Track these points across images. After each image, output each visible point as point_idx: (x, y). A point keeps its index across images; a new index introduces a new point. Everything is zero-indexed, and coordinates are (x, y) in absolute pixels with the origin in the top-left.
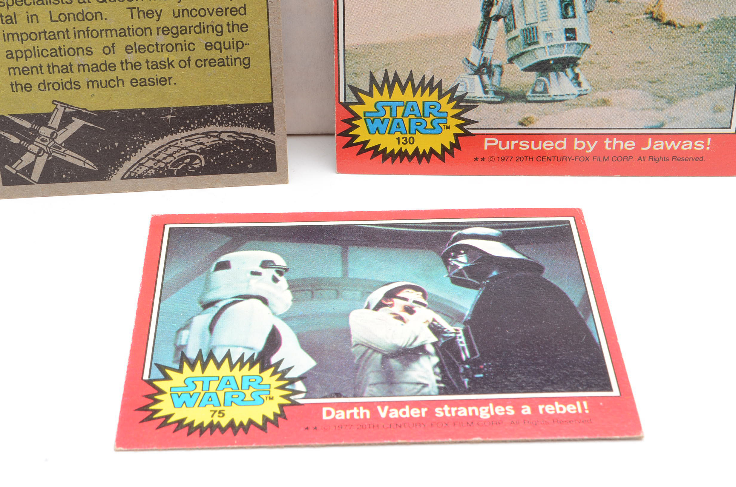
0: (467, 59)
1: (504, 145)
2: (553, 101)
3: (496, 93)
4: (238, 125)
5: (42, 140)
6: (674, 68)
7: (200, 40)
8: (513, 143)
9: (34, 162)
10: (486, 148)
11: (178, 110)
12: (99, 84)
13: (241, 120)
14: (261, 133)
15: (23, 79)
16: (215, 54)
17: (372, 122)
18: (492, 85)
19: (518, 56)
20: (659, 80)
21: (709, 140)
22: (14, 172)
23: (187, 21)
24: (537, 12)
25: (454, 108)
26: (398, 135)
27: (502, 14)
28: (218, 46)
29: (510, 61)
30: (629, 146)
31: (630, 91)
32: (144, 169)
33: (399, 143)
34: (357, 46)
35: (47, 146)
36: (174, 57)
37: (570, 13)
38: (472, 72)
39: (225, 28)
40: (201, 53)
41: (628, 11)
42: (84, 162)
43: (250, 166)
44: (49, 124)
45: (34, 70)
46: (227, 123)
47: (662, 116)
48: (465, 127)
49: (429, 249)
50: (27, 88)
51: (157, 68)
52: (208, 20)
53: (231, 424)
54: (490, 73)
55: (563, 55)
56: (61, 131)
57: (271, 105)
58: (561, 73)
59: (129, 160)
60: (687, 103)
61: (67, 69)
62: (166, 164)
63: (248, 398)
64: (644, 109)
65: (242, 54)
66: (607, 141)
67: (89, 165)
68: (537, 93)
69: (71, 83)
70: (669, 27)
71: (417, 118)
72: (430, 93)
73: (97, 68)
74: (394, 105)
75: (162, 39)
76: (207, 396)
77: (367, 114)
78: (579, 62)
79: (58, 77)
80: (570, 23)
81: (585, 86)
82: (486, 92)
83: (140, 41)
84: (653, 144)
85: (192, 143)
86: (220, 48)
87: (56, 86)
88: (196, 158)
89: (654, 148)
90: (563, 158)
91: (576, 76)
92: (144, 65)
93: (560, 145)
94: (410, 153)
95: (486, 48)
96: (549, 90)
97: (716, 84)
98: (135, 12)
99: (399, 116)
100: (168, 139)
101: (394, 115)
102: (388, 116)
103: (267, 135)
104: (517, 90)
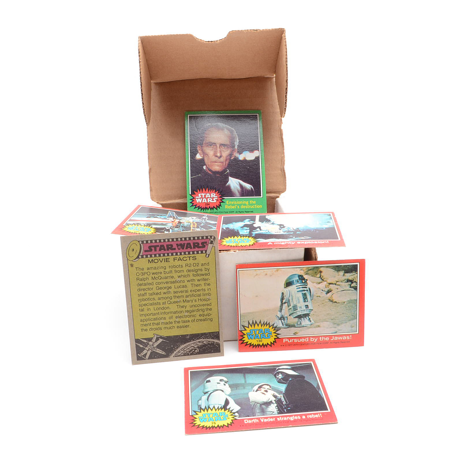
0: (277, 316)
1: (289, 341)
2: (303, 327)
3: (286, 325)
4: (209, 339)
5: (150, 346)
6: (338, 315)
7: (198, 314)
8: (292, 340)
9: (147, 353)
10: (284, 342)
11: (191, 335)
12: (167, 328)
13: (210, 337)
14: (216, 341)
15: (145, 328)
16: (202, 318)
17: (249, 336)
18: (285, 323)
19: (292, 314)
20: (334, 319)
21: (351, 336)
22: (141, 356)
23: (194, 308)
24: (296, 301)
25: (274, 330)
26: (257, 339)
27: (286, 302)
28: (203, 315)
29: (290, 315)
30: (327, 339)
31: (326, 322)
32: (180, 353)
33: (257, 342)
34: (244, 313)
35: (151, 348)
36: (190, 319)
37: (306, 301)
38: (278, 319)
39: (205, 310)
40: (198, 317)
41: (323, 299)
42: (162, 352)
43: (212, 351)
44: (152, 341)
45: (148, 325)
46: (206, 338)
47: (336, 330)
48: (277, 336)
49: (270, 373)
50: (146, 330)
51: (185, 322)
52: (200, 308)
53: (218, 426)
54: (284, 319)
55: (305, 313)
56: (155, 343)
57: (219, 332)
58: (305, 318)
59: (176, 351)
60: (343, 325)
61: (158, 324)
62: (187, 352)
63: (222, 418)
64: (331, 328)
65: (210, 317)
66: (320, 338)
67: (164, 353)
68: (298, 324)
69: (159, 328)
70: (335, 303)
71: (263, 334)
72: (267, 326)
73: (167, 323)
74: (255, 330)
75: (186, 314)
76: (210, 419)
77: (248, 334)
78: (310, 315)
79: (155, 326)
80: (306, 304)
81: (312, 322)
82: (283, 325)
83: (180, 315)
84: (334, 338)
85: (195, 345)
86: (204, 316)
87: (155, 329)
88: (196, 349)
89: (335, 339)
90: (307, 344)
91: (310, 319)
92: (181, 322)
93: (307, 340)
94: (261, 345)
95: (282, 312)
96: (302, 324)
97: (351, 319)
98: (179, 306)
99: (257, 333)
100: (187, 344)
101: (255, 333)
102: (254, 334)
103: (218, 341)
104: (292, 324)
